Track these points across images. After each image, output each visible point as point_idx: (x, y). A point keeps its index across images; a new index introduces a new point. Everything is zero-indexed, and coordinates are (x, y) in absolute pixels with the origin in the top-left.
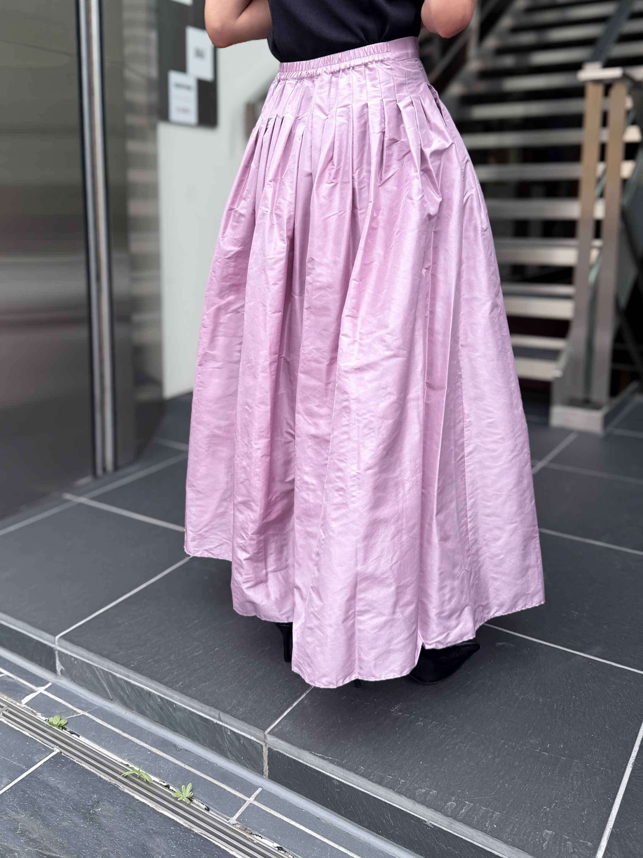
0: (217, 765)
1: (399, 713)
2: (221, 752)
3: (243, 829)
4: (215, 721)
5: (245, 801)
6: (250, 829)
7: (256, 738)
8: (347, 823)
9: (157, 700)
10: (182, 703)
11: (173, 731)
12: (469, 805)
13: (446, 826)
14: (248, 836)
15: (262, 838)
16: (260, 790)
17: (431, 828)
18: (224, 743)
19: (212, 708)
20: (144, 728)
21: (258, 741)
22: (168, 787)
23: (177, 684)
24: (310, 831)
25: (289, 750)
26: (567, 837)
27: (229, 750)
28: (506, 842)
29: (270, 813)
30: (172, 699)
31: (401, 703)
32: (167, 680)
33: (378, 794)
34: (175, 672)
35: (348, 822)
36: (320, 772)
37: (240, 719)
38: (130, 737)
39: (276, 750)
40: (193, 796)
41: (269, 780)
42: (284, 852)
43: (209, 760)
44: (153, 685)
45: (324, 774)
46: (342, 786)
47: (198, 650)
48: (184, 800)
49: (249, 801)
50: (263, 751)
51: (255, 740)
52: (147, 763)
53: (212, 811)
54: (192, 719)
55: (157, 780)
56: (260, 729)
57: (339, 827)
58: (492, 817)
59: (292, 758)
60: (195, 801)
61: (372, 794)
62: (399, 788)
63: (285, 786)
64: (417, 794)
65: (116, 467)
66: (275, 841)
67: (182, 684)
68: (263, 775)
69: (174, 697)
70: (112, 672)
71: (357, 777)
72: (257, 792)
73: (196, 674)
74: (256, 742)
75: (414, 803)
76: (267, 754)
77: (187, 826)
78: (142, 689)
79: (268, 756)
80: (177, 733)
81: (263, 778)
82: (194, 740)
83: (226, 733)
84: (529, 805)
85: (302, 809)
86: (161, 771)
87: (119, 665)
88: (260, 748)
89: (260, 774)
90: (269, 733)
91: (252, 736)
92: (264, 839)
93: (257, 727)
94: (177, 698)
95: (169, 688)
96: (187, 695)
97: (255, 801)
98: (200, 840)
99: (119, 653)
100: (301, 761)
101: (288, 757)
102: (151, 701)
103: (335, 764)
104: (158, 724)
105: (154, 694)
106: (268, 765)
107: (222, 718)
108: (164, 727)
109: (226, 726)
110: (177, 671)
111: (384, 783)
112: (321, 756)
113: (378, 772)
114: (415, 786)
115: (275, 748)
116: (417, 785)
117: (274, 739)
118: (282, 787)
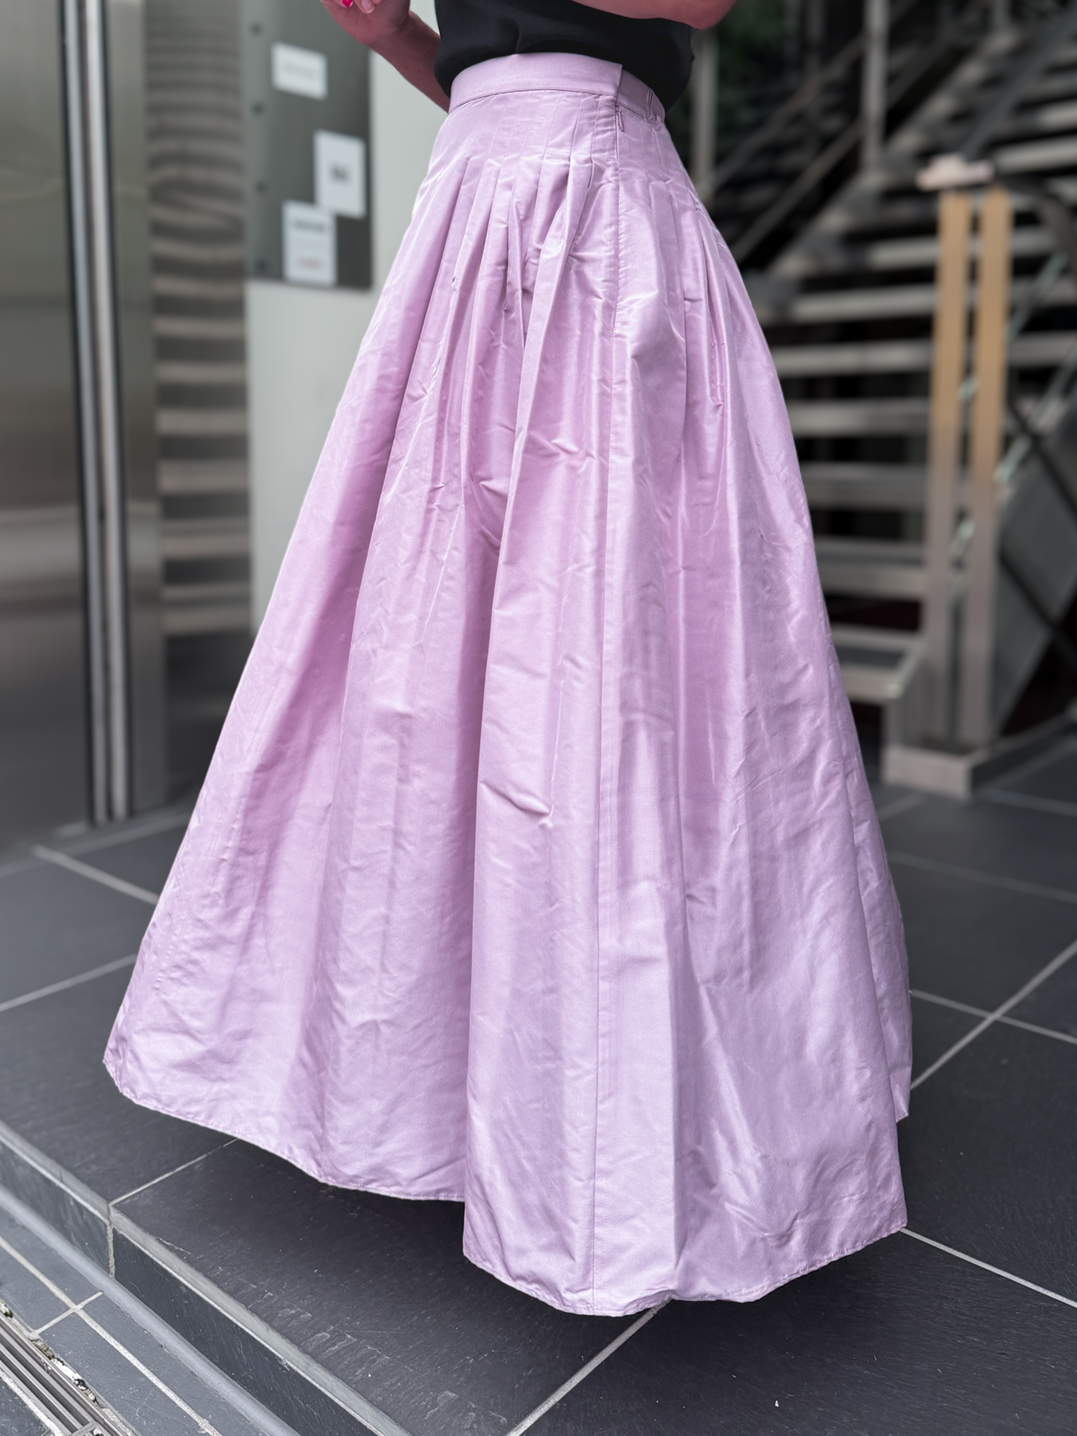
0: (58, 1252)
2: (65, 1233)
3: (45, 1349)
4: (57, 1183)
5: (68, 1308)
6: (52, 1350)
7: (101, 1214)
8: (197, 1357)
10: (24, 1153)
11: (17, 1196)
12: (351, 1340)
13: (303, 1369)
14: (44, 1359)
15: (64, 1365)
16: (100, 1294)
17: (287, 1370)
19: (53, 1162)
21: (101, 1217)
24: (139, 1362)
25: (133, 1232)
26: (473, 1406)
27: (72, 1230)
28: (371, 1402)
29: (94, 1330)
33: (229, 1311)
34: (33, 1107)
35: (198, 1355)
36: (166, 1271)
37: (83, 1181)
39: (121, 1232)
42: (84, 1388)
43: (47, 1244)
45: (170, 1274)
46: (190, 1295)
49: (74, 1309)
50: (107, 1234)
53: (15, 1317)
56: (105, 1199)
57: (183, 1362)
58: (374, 1361)
59: (137, 1247)
61: (222, 1311)
62: (257, 1304)
63: (132, 1292)
64: (280, 1315)
65: (131, 811)
66: (77, 1370)
68: (109, 1273)
71: (206, 1280)
73: (61, 1113)
75: (267, 1328)
76: (112, 1239)
79: (114, 1241)
80: (20, 1202)
81: (109, 1278)
82: (36, 1213)
83: (69, 1202)
84: (446, 1350)
85: (145, 1330)
88: (104, 1228)
89: (106, 1270)
90: (114, 1206)
91: (95, 1208)
92: (66, 1366)
93: (101, 1195)
94: (19, 1145)
96: (29, 1142)
97: (82, 1311)
100: (146, 1252)
101: (133, 1245)
103: (183, 1260)
106: (114, 1257)
107: (65, 1179)
109: (68, 1191)
110: (35, 1106)
111: (239, 1293)
112: (170, 1246)
113: (241, 1277)
114: (283, 1304)
115: (120, 1230)
116: (286, 1303)
117: (119, 1215)
118: (129, 1294)
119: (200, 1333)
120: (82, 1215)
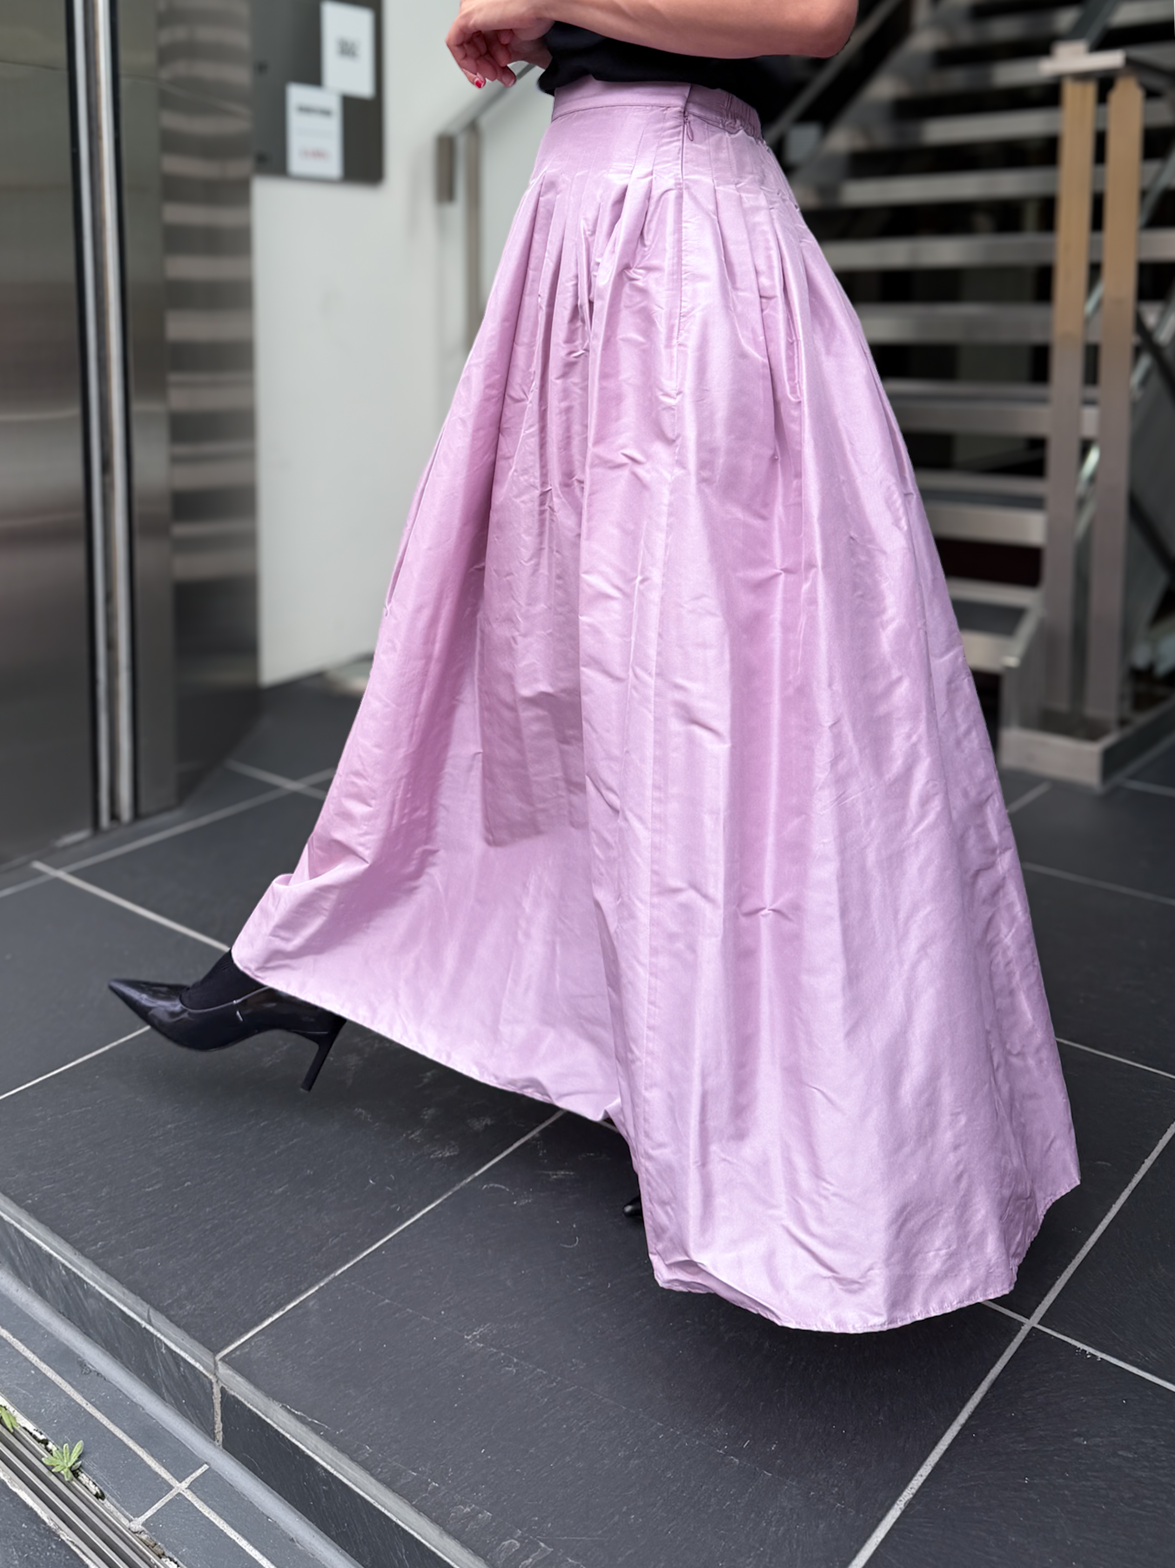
0: (143, 1409)
1: (478, 1344)
2: (154, 1386)
3: (152, 1544)
4: (144, 1324)
5: (171, 1487)
6: (158, 1545)
7: (204, 1367)
9: (60, 1272)
10: (96, 1283)
11: (85, 1333)
12: (547, 1549)
16: (205, 1467)
18: (157, 1369)
19: (139, 1298)
20: (40, 1323)
21: (204, 1372)
22: (45, 1442)
23: (93, 1245)
25: (251, 1396)
27: (164, 1384)
29: (207, 1518)
30: (82, 1272)
31: (488, 1325)
32: (78, 1237)
33: (384, 1504)
34: (99, 1222)
35: (341, 1554)
36: (297, 1447)
37: (179, 1326)
38: (11, 1337)
39: (232, 1393)
40: (81, 1466)
41: (224, 1450)
43: (131, 1397)
44: (55, 1244)
45: (303, 1452)
46: (330, 1480)
47: (154, 1182)
48: (62, 1472)
49: (178, 1488)
50: (213, 1393)
51: (201, 1369)
52: (24, 1392)
53: (108, 1499)
54: (111, 1315)
55: (31, 1427)
56: (209, 1349)
59: (256, 1414)
60: (83, 1477)
61: (376, 1505)
62: (423, 1498)
63: (246, 1466)
64: (453, 1515)
67: (102, 1247)
68: (214, 1440)
69: (84, 1269)
71: (353, 1465)
72: (199, 1472)
73: (134, 1229)
74: (201, 1373)
75: (441, 1533)
76: (220, 1400)
77: (51, 1525)
78: (40, 1248)
79: (221, 1402)
80: (90, 1340)
81: (215, 1445)
82: (114, 1357)
83: (159, 1349)
85: (268, 1517)
86: (43, 1410)
87: (7, 1199)
88: (208, 1385)
89: (210, 1436)
90: (223, 1359)
91: (196, 1361)
93: (203, 1344)
94: (88, 1272)
95: (77, 1253)
96: (103, 1269)
97: (188, 1490)
98: (65, 1556)
99: (14, 1176)
100: (268, 1421)
101: (250, 1410)
102: (53, 1274)
103: (321, 1436)
104: (63, 1317)
105: (56, 1258)
106: (222, 1421)
107: (153, 1321)
108: (72, 1324)
109: (159, 1335)
110: (102, 1221)
111: (399, 1484)
112: (301, 1416)
113: (395, 1460)
114: (453, 1498)
115: (231, 1389)
116: (458, 1497)
117: (230, 1372)
118: (242, 1469)
119: (344, 1527)
120: (178, 1366)
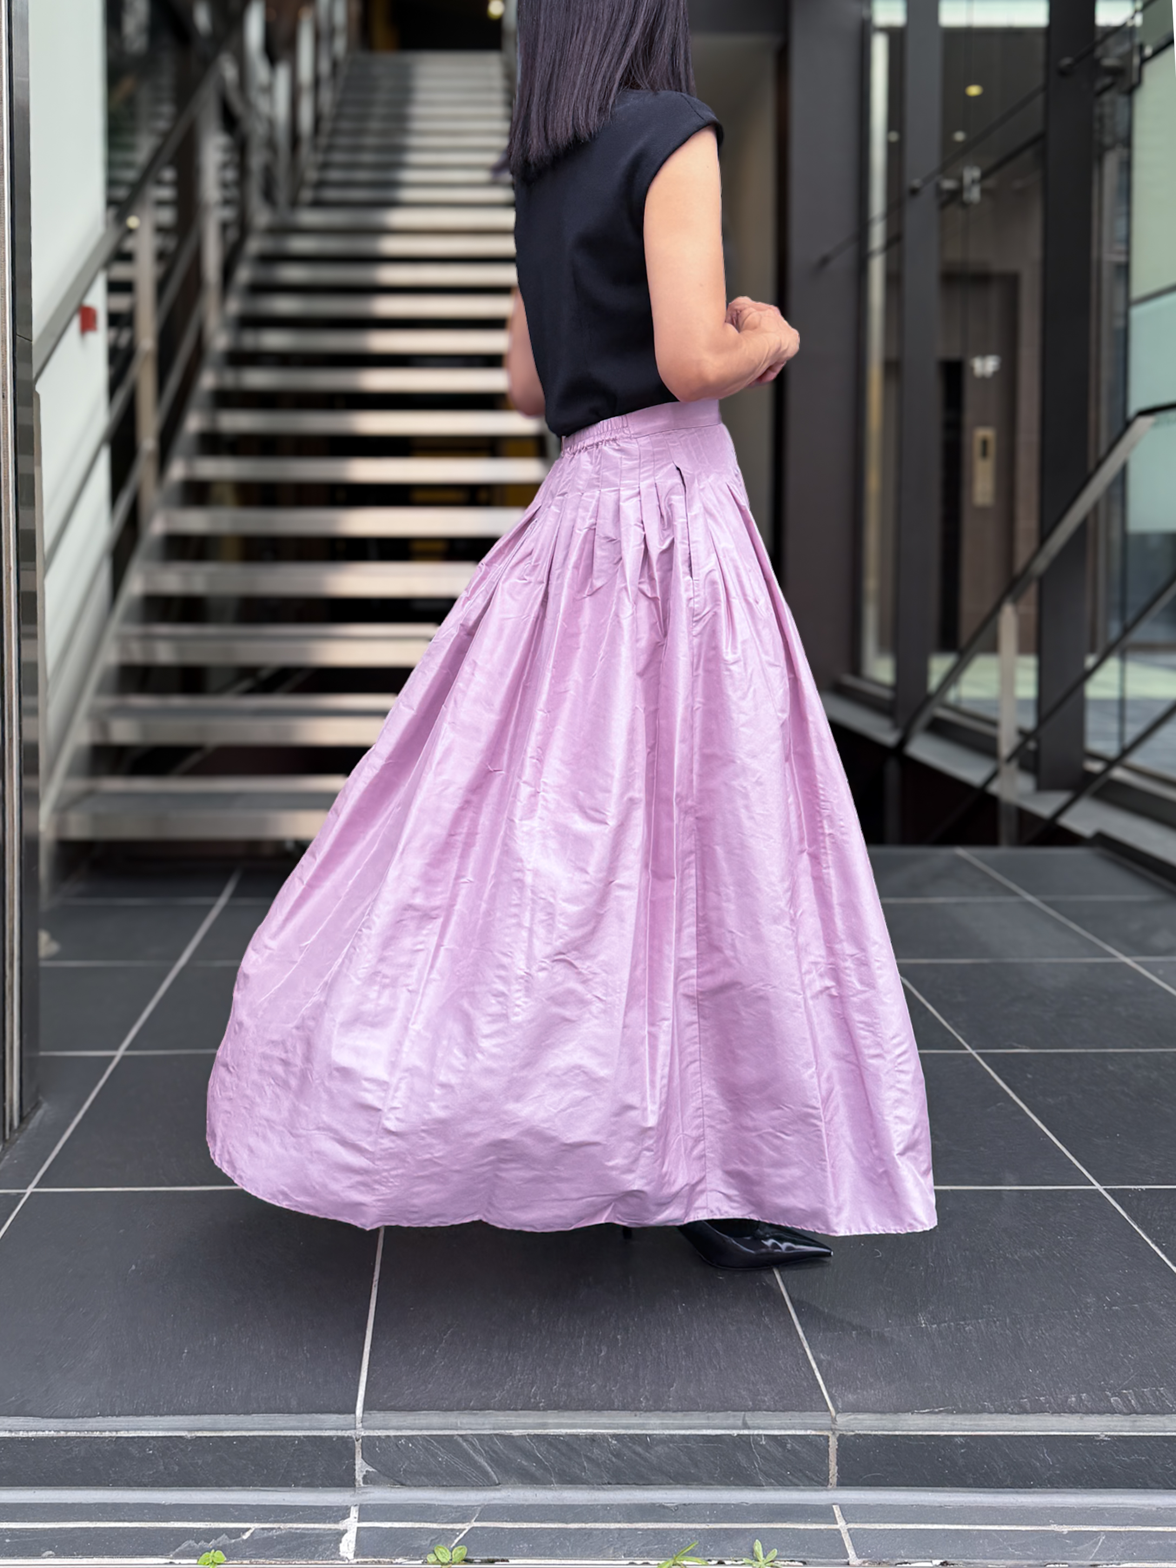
2: (745, 1480)
4: (735, 1432)
9: (609, 1443)
10: (666, 1428)
11: (644, 1484)
13: (1128, 1429)
16: (835, 1506)
17: (1106, 1441)
18: (751, 1463)
19: (731, 1412)
21: (818, 1433)
23: (640, 1403)
24: (950, 1525)
25: (876, 1423)
27: (764, 1472)
29: (883, 1529)
30: (645, 1429)
32: (620, 1404)
36: (931, 1436)
37: (782, 1411)
38: (584, 1525)
39: (852, 1433)
41: (842, 1488)
43: (730, 1502)
44: (600, 1420)
45: (939, 1436)
46: (969, 1441)
50: (829, 1446)
51: (814, 1433)
52: (656, 1547)
54: (686, 1448)
59: (883, 1435)
61: (1016, 1433)
62: (1049, 1408)
63: (867, 1485)
68: (827, 1486)
70: (503, 1432)
72: (837, 1512)
74: (816, 1435)
75: (1080, 1417)
79: (838, 1448)
80: (657, 1487)
81: (829, 1489)
82: (689, 1484)
83: (757, 1445)
88: (823, 1441)
89: (824, 1486)
90: (838, 1412)
91: (806, 1429)
93: (814, 1410)
100: (899, 1433)
101: (874, 1436)
102: (596, 1451)
103: (955, 1414)
106: (837, 1464)
107: (749, 1423)
108: (623, 1486)
109: (756, 1432)
112: (930, 1411)
115: (851, 1430)
116: (1060, 1397)
117: (851, 1417)
118: (864, 1489)
120: (783, 1446)
